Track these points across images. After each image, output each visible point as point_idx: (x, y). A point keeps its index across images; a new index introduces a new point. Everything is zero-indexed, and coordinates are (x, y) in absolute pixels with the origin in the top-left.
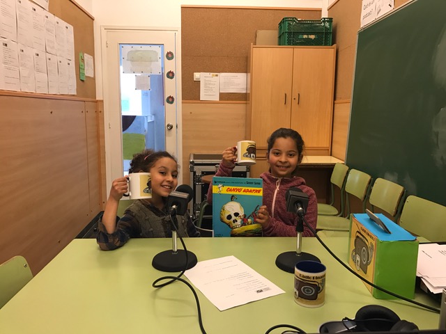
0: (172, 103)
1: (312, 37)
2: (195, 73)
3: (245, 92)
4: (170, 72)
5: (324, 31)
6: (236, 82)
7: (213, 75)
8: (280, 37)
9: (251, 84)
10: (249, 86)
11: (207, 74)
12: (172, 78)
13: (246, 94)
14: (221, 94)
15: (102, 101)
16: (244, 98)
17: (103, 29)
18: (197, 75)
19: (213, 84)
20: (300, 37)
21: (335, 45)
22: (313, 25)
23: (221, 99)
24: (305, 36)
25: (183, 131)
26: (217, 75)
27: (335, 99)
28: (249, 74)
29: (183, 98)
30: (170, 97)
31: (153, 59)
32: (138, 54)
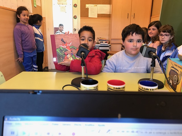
0: (76, 18)
2: (86, 5)
3: (109, 13)
4: (75, 4)
6: (105, 9)
7: (95, 6)
9: (112, 10)
11: (92, 5)
12: (76, 7)
13: (110, 14)
14: (98, 14)
15: (45, 18)
16: (109, 16)
19: (95, 10)
23: (98, 17)
26: (96, 6)
27: (151, 16)
28: (111, 5)
29: (81, 16)
30: (75, 16)
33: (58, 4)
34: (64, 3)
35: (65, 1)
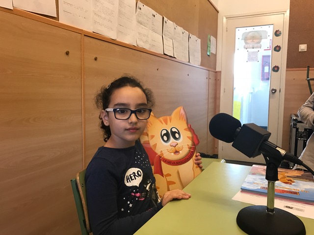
0: (277, 71)
2: (300, 45)
4: (277, 46)
12: (279, 51)
15: (220, 72)
17: (225, 18)
18: (302, 47)
25: (286, 94)
29: (287, 67)
30: (276, 66)
31: (263, 37)
32: (250, 34)
33: (244, 47)
34: (256, 45)
35: (259, 43)
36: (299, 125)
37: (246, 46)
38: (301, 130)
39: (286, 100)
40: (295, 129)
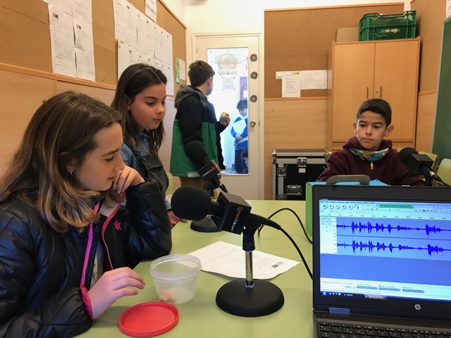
0: (255, 101)
1: (395, 31)
2: (277, 72)
3: (325, 88)
4: (254, 73)
5: (407, 24)
6: (316, 79)
7: (294, 73)
8: (361, 33)
9: (332, 80)
10: (330, 83)
11: (289, 73)
12: (255, 78)
13: (327, 90)
14: (302, 91)
16: (325, 94)
17: (194, 36)
18: (279, 74)
19: (294, 82)
20: (382, 31)
21: (418, 37)
22: (395, 19)
23: (302, 95)
24: (387, 31)
25: (265, 127)
26: (298, 73)
27: (419, 91)
28: (330, 71)
29: (265, 97)
30: (253, 96)
31: (238, 61)
32: (225, 57)
33: (218, 73)
34: (230, 71)
35: (234, 68)
36: (278, 161)
37: (220, 71)
38: (281, 166)
39: (266, 133)
40: (275, 165)
